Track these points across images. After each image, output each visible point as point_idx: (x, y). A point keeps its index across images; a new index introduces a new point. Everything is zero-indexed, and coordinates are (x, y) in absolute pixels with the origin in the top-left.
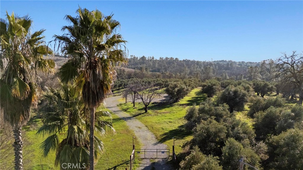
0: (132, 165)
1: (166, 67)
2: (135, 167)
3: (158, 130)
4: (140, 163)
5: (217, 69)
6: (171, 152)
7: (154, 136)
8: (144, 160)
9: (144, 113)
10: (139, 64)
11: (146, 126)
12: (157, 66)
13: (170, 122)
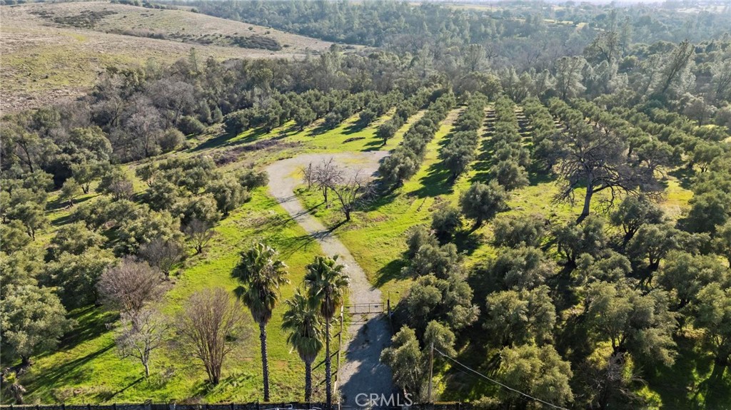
0: (343, 323)
1: (380, 28)
2: (346, 326)
3: (369, 263)
4: (350, 321)
5: (502, 32)
6: (386, 306)
7: (363, 274)
8: (355, 316)
9: (345, 221)
10: (312, 20)
11: (352, 254)
12: (357, 26)
13: (386, 244)
